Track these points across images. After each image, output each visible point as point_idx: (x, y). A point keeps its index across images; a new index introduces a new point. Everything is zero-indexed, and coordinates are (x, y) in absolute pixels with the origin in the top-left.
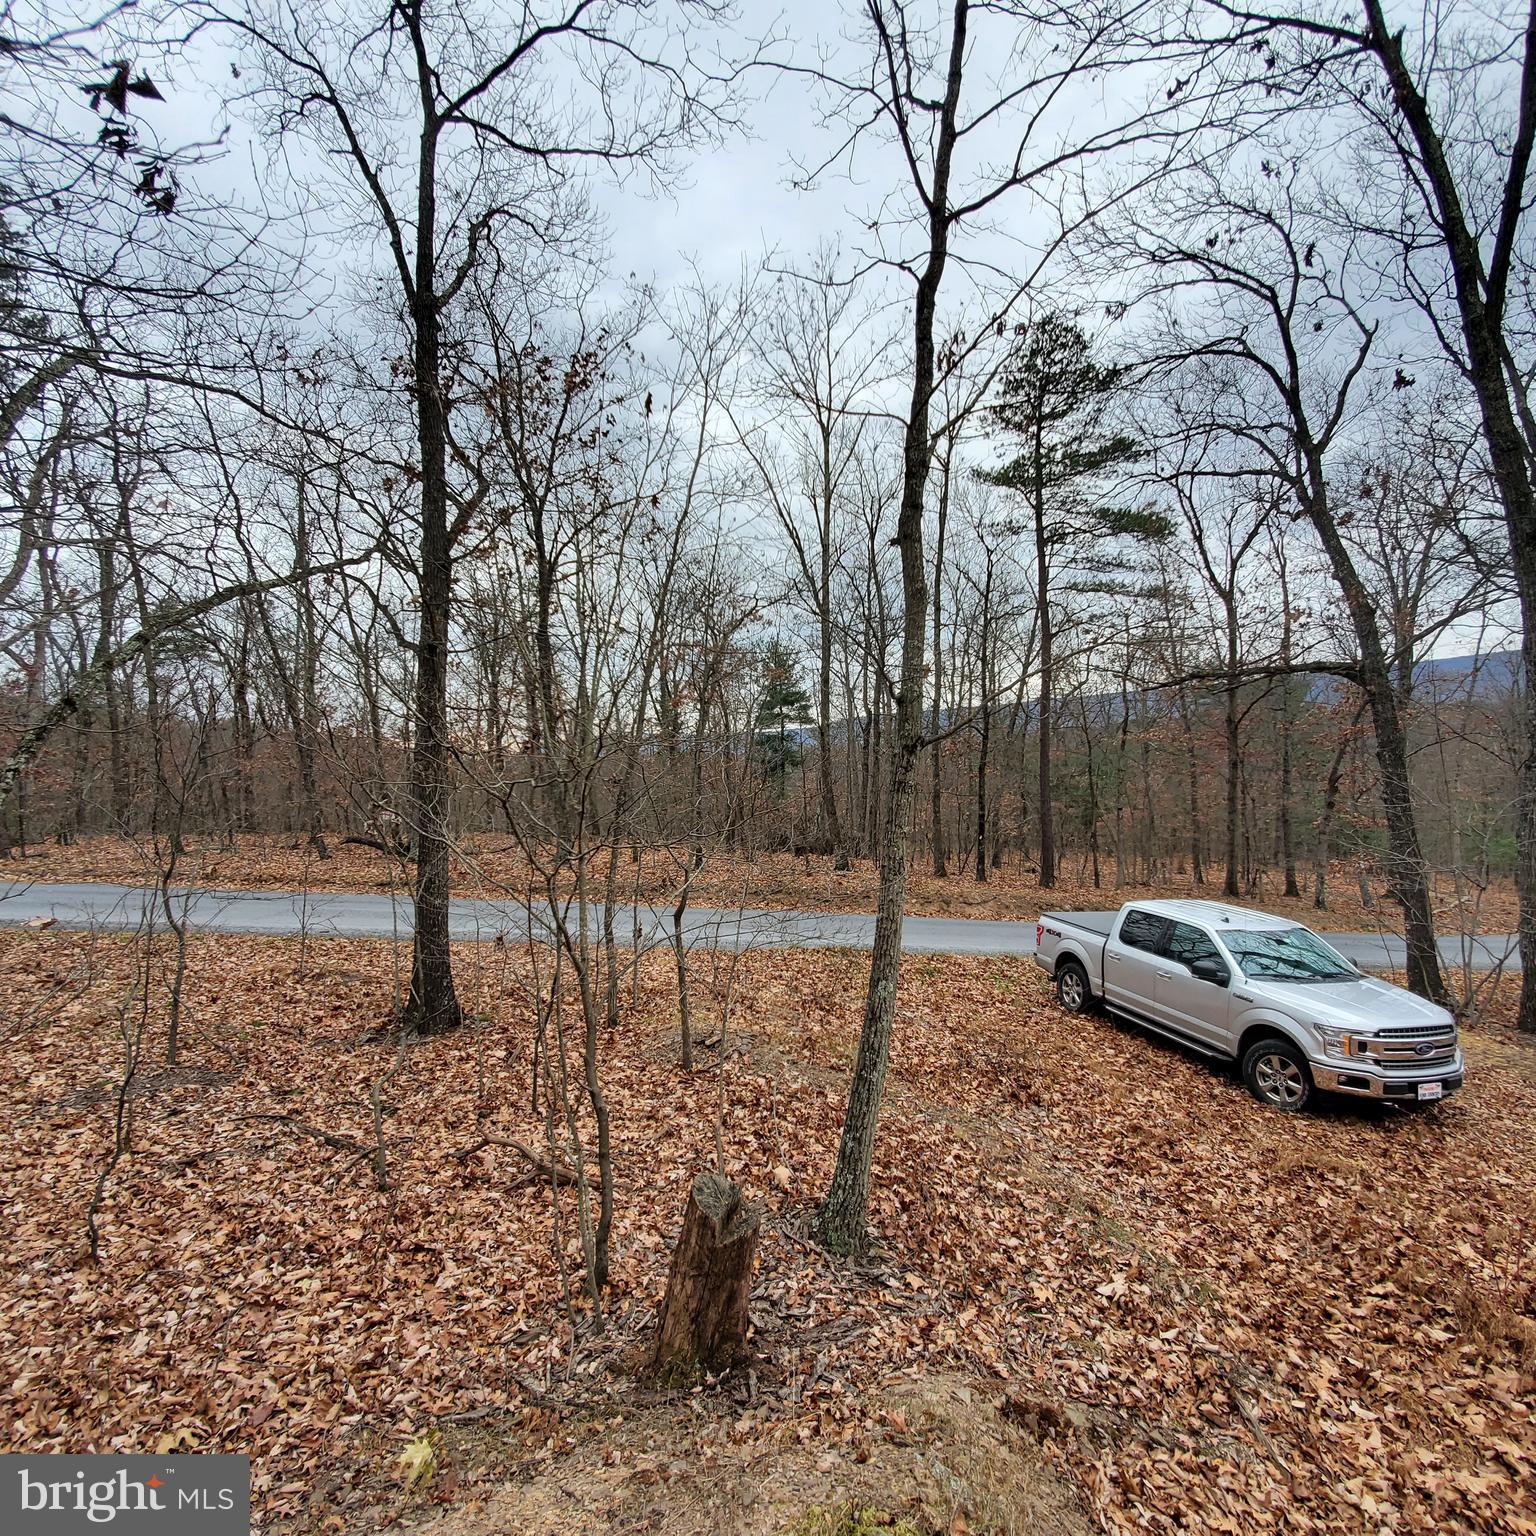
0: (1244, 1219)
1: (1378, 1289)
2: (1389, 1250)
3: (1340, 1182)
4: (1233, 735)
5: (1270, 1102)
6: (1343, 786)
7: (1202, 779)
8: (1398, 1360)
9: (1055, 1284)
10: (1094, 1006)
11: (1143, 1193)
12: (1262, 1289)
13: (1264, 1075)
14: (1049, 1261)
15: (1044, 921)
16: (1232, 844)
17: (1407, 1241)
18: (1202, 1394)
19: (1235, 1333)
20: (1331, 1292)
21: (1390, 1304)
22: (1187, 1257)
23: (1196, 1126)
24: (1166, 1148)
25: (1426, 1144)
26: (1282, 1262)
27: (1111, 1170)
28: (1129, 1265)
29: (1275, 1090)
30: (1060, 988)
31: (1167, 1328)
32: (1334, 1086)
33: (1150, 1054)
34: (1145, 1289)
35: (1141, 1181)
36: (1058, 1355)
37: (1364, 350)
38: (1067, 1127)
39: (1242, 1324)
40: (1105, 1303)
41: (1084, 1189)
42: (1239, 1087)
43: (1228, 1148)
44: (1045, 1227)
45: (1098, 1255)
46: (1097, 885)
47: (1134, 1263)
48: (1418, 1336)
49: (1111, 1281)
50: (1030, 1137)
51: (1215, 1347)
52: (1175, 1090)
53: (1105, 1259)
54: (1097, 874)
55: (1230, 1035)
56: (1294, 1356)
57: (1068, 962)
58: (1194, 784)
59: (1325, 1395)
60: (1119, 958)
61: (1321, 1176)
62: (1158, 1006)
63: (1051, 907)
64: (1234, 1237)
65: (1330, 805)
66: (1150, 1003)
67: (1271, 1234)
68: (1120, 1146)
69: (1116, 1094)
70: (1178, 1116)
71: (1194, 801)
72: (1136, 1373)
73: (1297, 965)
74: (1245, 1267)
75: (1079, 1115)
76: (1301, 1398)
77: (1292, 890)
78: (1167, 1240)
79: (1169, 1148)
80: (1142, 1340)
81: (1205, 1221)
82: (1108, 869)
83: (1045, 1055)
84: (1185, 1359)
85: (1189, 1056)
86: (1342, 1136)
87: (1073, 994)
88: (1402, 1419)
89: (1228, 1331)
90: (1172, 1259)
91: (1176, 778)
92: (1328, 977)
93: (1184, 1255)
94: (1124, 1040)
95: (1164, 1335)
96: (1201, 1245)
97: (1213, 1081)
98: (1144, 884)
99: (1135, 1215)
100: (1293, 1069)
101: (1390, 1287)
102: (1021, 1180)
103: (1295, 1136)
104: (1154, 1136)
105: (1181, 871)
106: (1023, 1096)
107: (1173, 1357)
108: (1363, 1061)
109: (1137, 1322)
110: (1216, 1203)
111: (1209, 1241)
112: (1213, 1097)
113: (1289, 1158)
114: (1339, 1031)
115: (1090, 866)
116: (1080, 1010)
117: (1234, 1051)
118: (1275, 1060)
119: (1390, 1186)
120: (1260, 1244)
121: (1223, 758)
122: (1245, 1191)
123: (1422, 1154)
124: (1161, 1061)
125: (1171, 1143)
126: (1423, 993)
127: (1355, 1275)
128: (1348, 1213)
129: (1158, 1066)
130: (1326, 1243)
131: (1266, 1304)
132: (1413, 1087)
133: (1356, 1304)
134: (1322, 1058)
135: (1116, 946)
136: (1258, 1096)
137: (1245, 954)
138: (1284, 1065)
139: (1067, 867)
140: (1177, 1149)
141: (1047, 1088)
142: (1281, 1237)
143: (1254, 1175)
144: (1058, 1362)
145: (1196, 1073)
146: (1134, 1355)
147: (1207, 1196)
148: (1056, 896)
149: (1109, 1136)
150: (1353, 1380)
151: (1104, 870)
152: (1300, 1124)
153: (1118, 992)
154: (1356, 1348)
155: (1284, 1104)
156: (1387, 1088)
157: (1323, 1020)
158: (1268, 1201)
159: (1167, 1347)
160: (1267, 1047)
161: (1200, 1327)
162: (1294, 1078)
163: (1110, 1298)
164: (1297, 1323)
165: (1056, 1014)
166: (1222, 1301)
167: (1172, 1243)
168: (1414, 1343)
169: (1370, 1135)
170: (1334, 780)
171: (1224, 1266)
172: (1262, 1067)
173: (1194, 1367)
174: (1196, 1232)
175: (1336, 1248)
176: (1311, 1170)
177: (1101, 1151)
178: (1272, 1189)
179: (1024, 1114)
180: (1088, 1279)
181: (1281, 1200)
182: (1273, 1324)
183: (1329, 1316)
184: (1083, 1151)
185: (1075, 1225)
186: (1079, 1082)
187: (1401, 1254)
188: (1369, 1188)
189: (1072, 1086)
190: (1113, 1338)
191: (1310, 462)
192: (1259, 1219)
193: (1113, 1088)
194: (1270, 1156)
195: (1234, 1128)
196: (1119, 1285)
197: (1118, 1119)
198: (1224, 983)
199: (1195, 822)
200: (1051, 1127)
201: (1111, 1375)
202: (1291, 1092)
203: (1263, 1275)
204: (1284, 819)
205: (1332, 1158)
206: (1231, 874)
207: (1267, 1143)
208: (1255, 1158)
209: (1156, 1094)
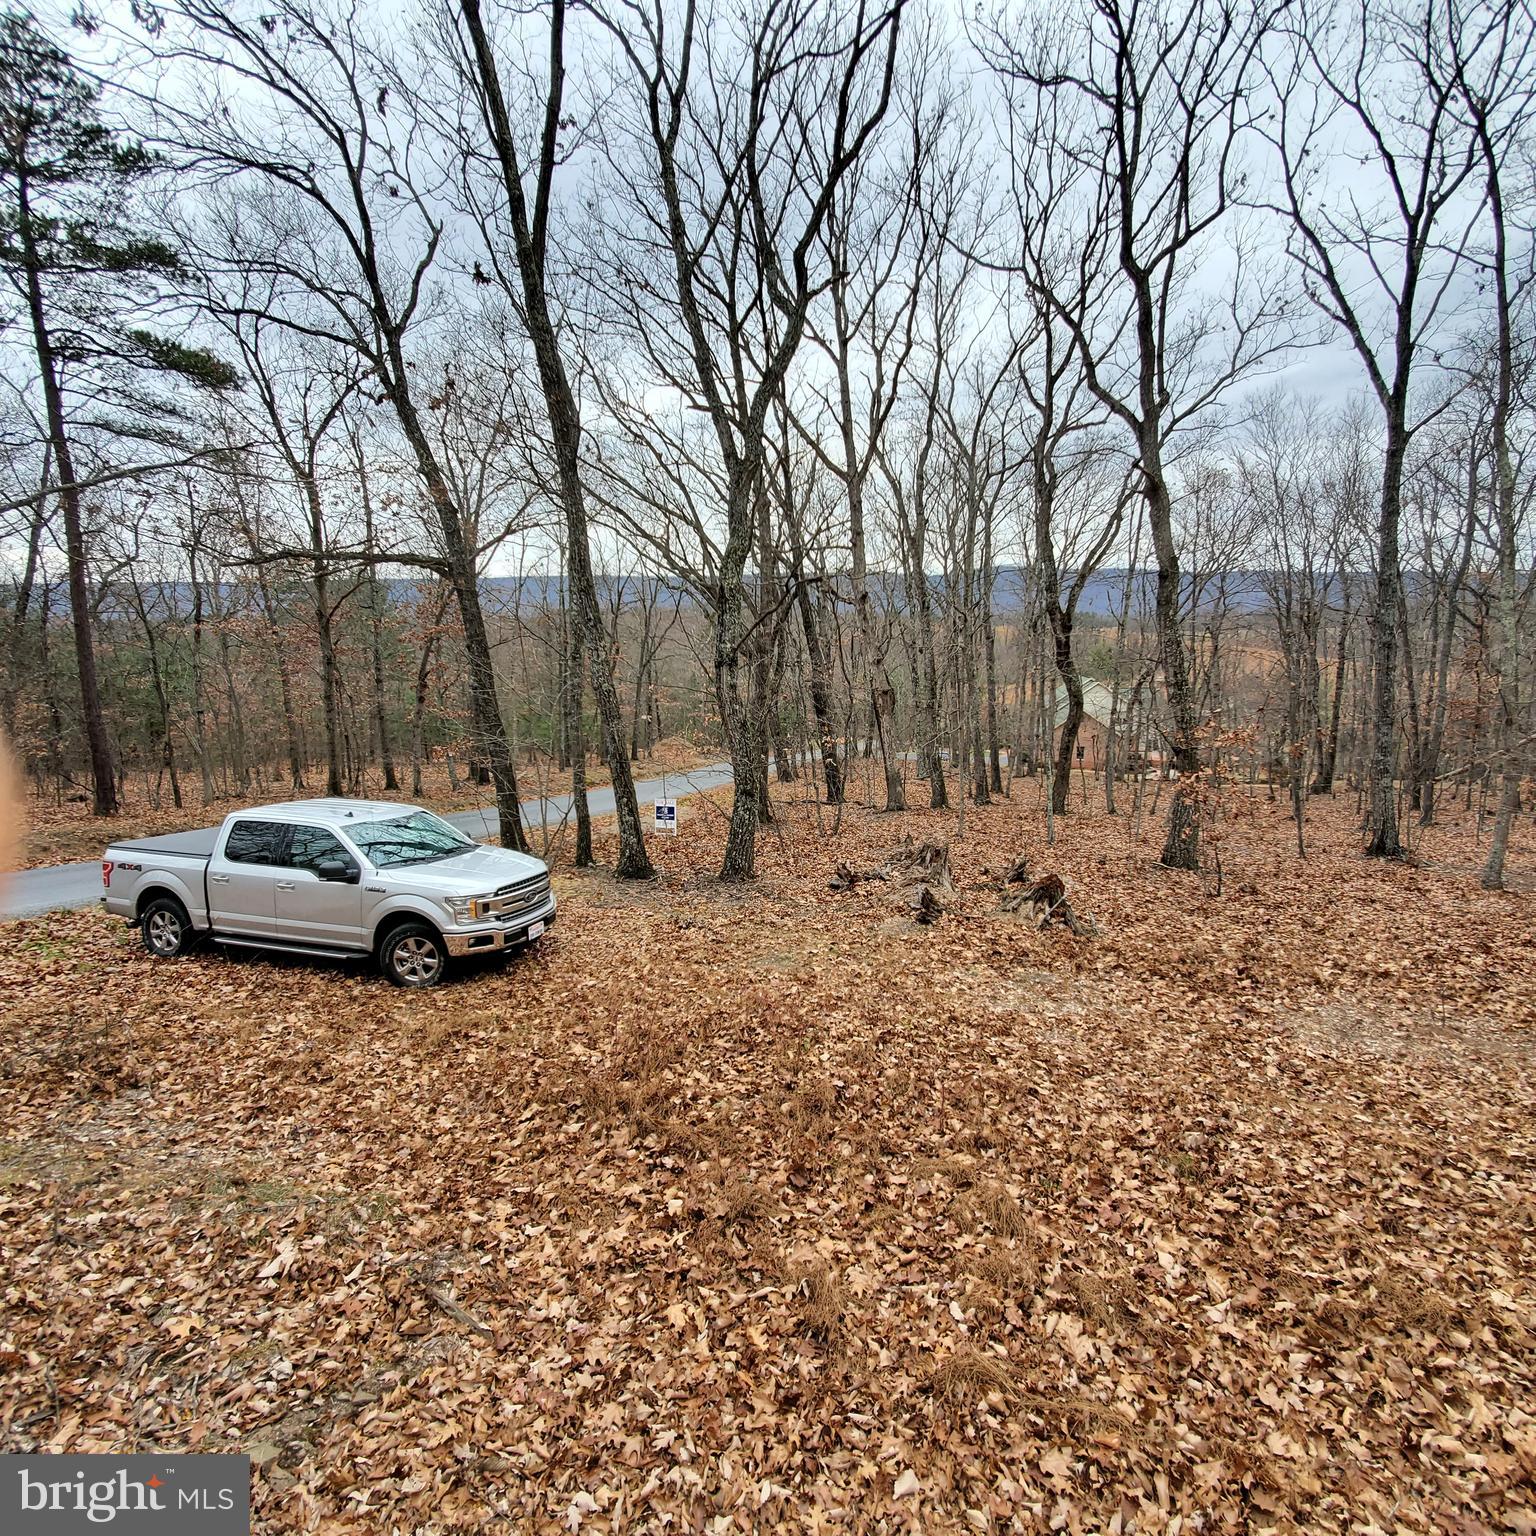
0: (405, 1108)
1: (527, 1114)
2: (529, 1076)
3: (482, 1034)
4: (325, 630)
5: (408, 984)
6: (431, 680)
7: (293, 679)
8: (551, 1167)
9: (200, 1304)
10: (200, 944)
11: (295, 1134)
12: (433, 1168)
13: (402, 961)
14: (187, 1279)
15: (111, 855)
16: (332, 743)
17: (540, 1061)
18: (400, 1314)
19: (420, 1227)
20: (492, 1137)
21: (537, 1122)
22: (356, 1178)
23: (342, 1035)
24: (313, 1072)
25: (537, 975)
26: (446, 1132)
27: (252, 1124)
28: (295, 1223)
29: (413, 972)
30: (147, 935)
31: (351, 1268)
32: (466, 950)
33: (277, 977)
34: (319, 1239)
35: (291, 1120)
36: (220, 1392)
37: (432, 246)
38: (184, 1097)
39: (423, 1213)
40: (272, 1284)
41: (219, 1162)
42: (377, 980)
43: (377, 1045)
44: (173, 1239)
45: (253, 1233)
46: (178, 804)
47: (300, 1218)
48: (561, 1137)
49: (277, 1254)
50: (128, 1132)
51: (405, 1255)
52: (312, 1007)
53: (266, 1232)
54: (176, 791)
55: (364, 931)
56: (474, 1217)
57: (157, 900)
58: (285, 682)
59: (505, 1236)
60: (227, 879)
61: (467, 1036)
62: (280, 922)
63: (119, 838)
64: (399, 1131)
65: (421, 700)
66: (272, 921)
67: (433, 1111)
68: (258, 1091)
69: (243, 1035)
70: (320, 1032)
71: (286, 702)
72: (325, 1342)
73: (423, 846)
74: (414, 1156)
75: (197, 1077)
76: (487, 1252)
77: (392, 784)
78: (330, 1168)
79: (316, 1071)
80: (325, 1299)
81: (367, 1130)
82: (190, 784)
83: (137, 1021)
84: (377, 1288)
85: (320, 965)
86: (474, 993)
87: (167, 934)
88: (565, 1217)
89: (412, 1230)
90: (341, 1188)
91: (263, 679)
92: (449, 852)
93: (354, 1178)
94: (243, 971)
95: (348, 1279)
96: (368, 1157)
97: (350, 982)
98: (238, 796)
99: (291, 1160)
100: (429, 946)
101: (535, 1107)
102: (125, 1195)
103: (438, 1009)
104: (296, 1065)
105: (278, 778)
106: (110, 1084)
107: (364, 1295)
108: (487, 920)
109: (315, 1285)
110: (375, 1105)
111: (376, 1148)
112: (354, 999)
113: (437, 1030)
114: (465, 899)
115: (167, 784)
116: (180, 952)
117: (369, 946)
118: (411, 942)
119: (519, 1021)
120: (425, 1125)
121: (316, 654)
122: (402, 1080)
123: (536, 984)
124: (290, 980)
125: (317, 1065)
126: (515, 848)
127: (507, 1111)
128: (493, 1059)
129: (288, 987)
130: (482, 1094)
131: (440, 1180)
132: (524, 931)
133: (512, 1137)
134: (454, 927)
135: (221, 865)
136: (397, 982)
137: (370, 845)
138: (420, 945)
139: (132, 788)
140: (325, 1068)
141: (146, 1061)
142: (442, 1108)
143: (407, 1061)
144: (222, 1400)
145: (332, 981)
146: (318, 1327)
147: (365, 1103)
148: (123, 824)
149: (244, 1084)
150: (524, 1206)
151: (185, 786)
152: (439, 995)
153: (229, 919)
154: (520, 1176)
155: (423, 981)
156: (507, 938)
157: (452, 892)
158: (425, 1080)
159: (355, 1289)
160: (404, 932)
161: (385, 1245)
162: (430, 955)
163: (278, 1276)
164: (469, 1183)
165: (146, 966)
166: (399, 1202)
167: (335, 1170)
168: (558, 1145)
169: (498, 984)
170: (423, 675)
171: (394, 1166)
172: (400, 953)
173: (387, 1290)
174: (361, 1146)
175: (489, 1095)
176: (456, 1034)
177: (234, 1107)
178: (426, 1067)
179: (118, 1107)
180: (246, 1268)
181: (436, 1073)
182: (451, 1197)
183: (493, 1160)
184: (210, 1117)
185: (217, 1215)
186: (190, 1038)
187: (537, 1075)
188: (505, 1029)
189: (184, 1046)
190: (290, 1317)
191: (390, 344)
192: (419, 1102)
193: (238, 1030)
194: (419, 1036)
195: (381, 1022)
196: (288, 1252)
197: (250, 1062)
198: (354, 879)
199: (290, 724)
200: (160, 1106)
201: (295, 1367)
202: (427, 968)
203: (432, 1154)
204: (379, 715)
205: (473, 1016)
206: (333, 774)
207: (414, 1025)
208: (406, 1044)
209: (291, 1018)
